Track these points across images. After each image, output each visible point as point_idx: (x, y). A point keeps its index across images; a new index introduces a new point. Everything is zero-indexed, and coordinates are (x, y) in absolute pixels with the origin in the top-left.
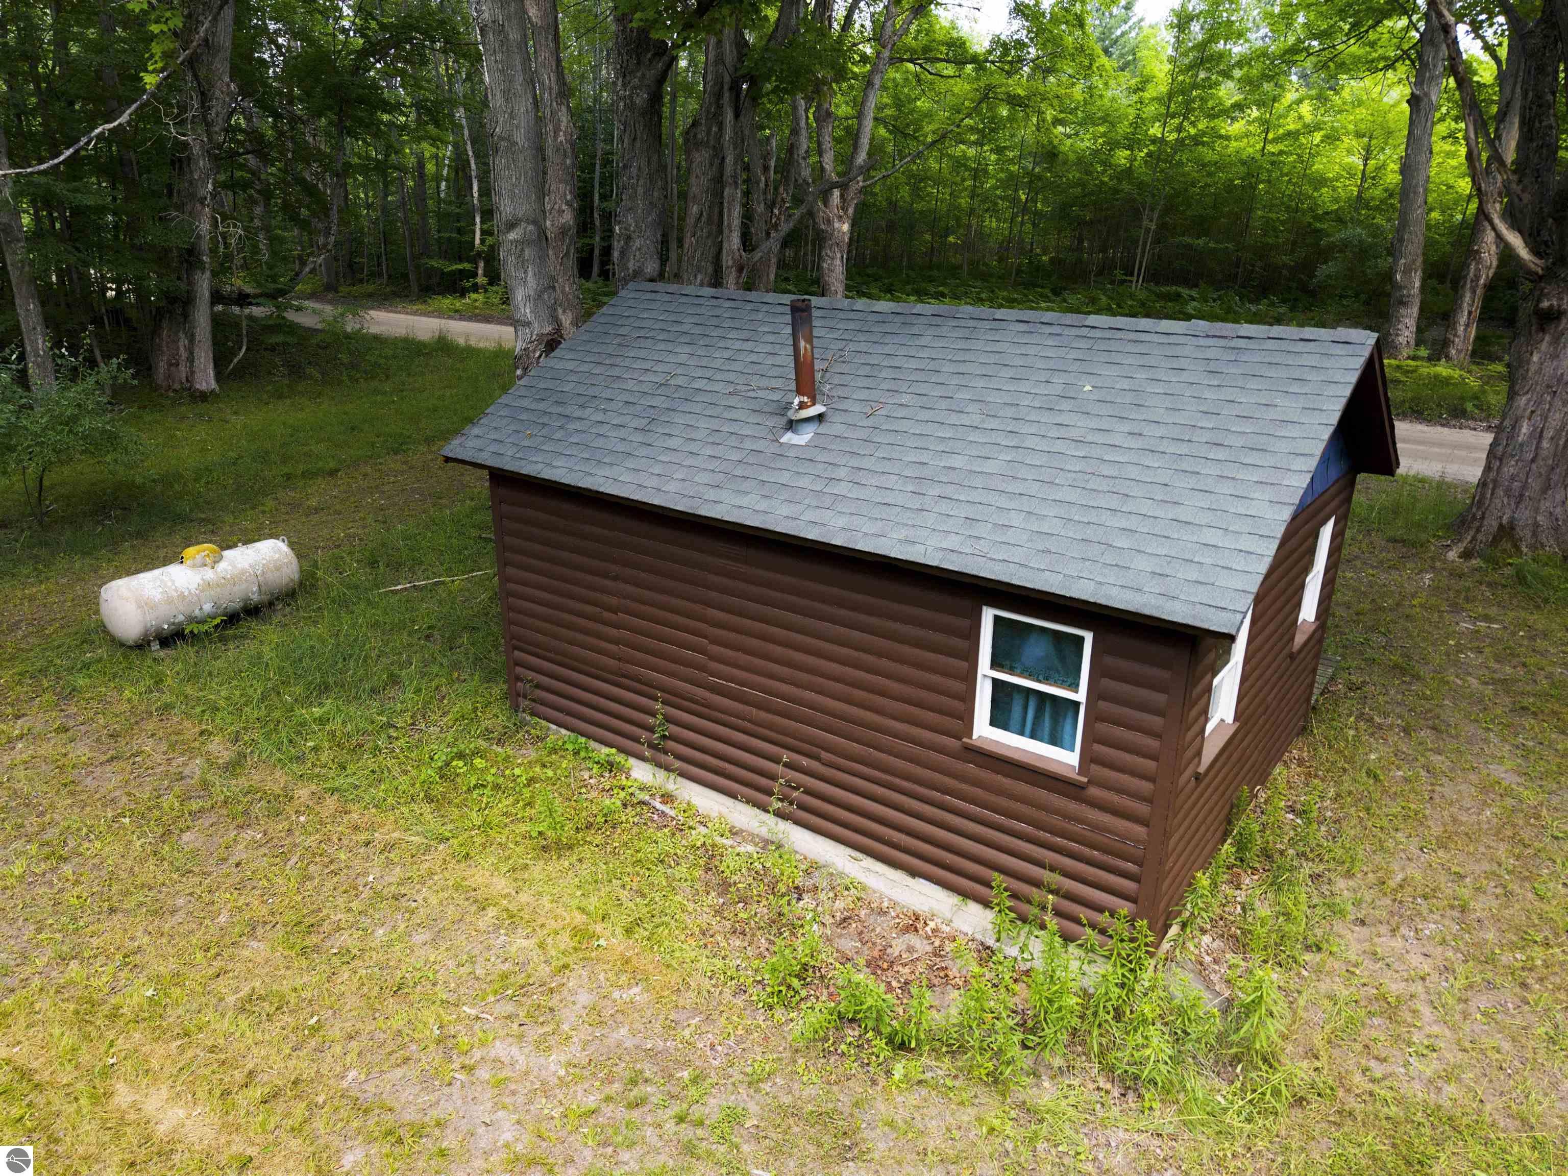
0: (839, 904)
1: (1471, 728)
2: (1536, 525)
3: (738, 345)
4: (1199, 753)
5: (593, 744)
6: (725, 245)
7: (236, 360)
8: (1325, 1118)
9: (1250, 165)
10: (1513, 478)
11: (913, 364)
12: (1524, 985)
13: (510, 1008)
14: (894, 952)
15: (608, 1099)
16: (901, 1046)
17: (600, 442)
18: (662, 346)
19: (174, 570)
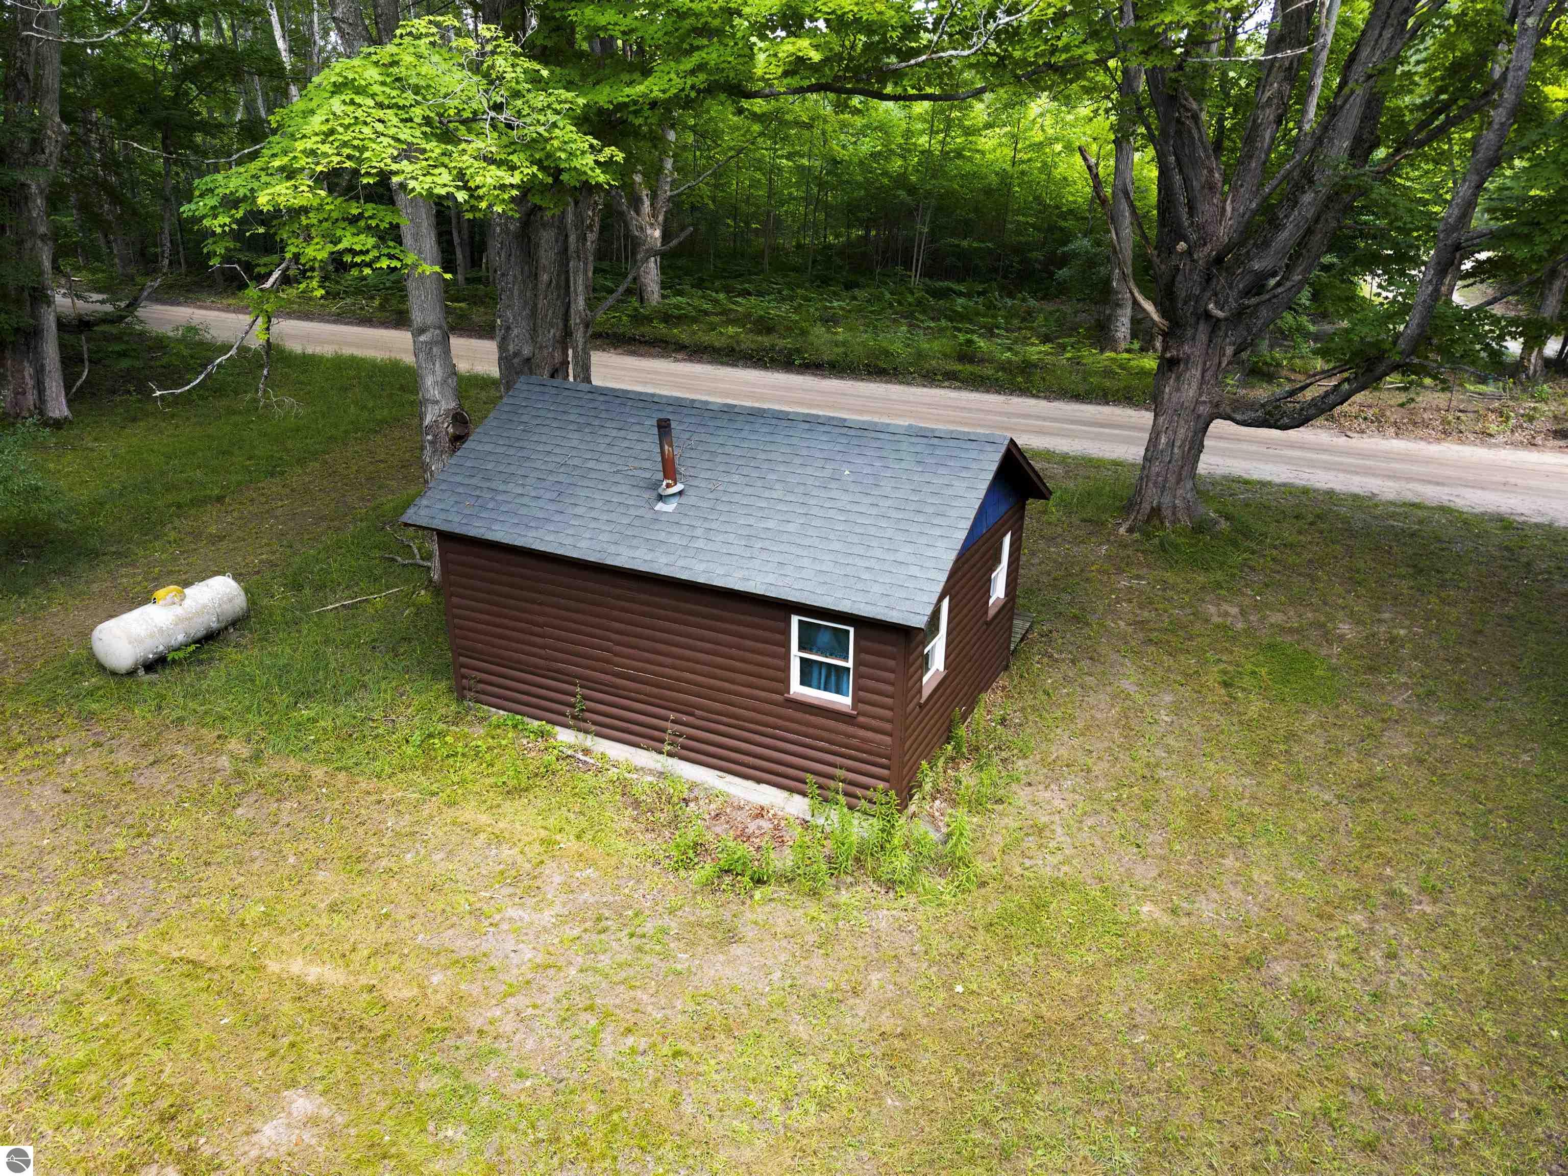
0: (713, 806)
1: (1115, 656)
2: (1175, 507)
3: (614, 433)
4: (920, 691)
5: (526, 719)
6: (573, 306)
7: (78, 383)
8: (997, 891)
9: (1003, 176)
10: (1158, 474)
11: (738, 452)
12: (1114, 810)
13: (511, 890)
14: (749, 831)
15: (585, 930)
16: (759, 881)
17: (523, 511)
18: (557, 433)
19: (149, 609)
